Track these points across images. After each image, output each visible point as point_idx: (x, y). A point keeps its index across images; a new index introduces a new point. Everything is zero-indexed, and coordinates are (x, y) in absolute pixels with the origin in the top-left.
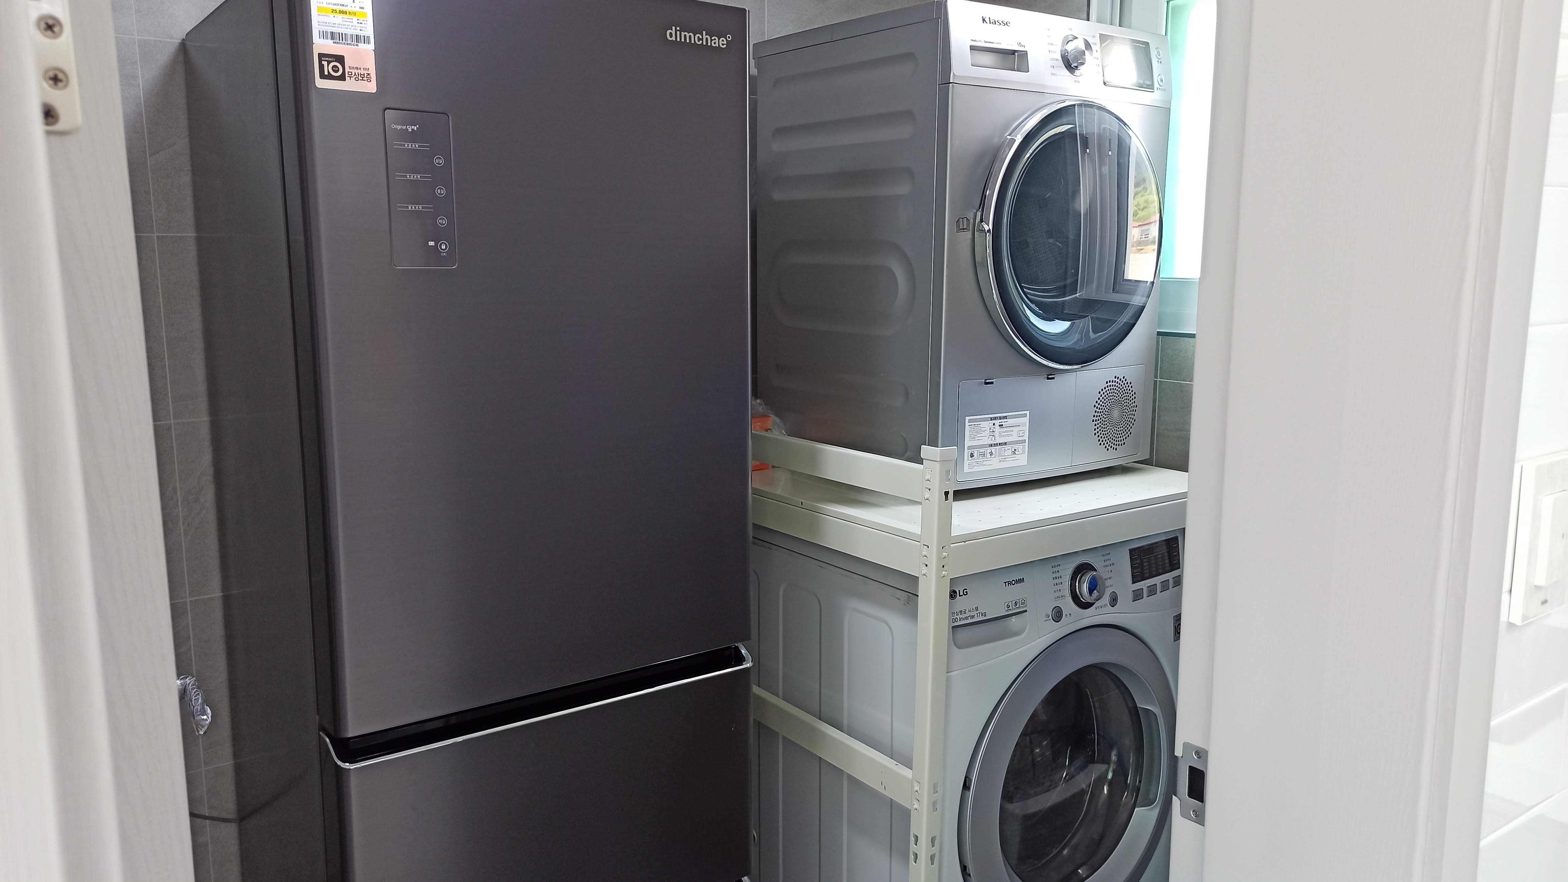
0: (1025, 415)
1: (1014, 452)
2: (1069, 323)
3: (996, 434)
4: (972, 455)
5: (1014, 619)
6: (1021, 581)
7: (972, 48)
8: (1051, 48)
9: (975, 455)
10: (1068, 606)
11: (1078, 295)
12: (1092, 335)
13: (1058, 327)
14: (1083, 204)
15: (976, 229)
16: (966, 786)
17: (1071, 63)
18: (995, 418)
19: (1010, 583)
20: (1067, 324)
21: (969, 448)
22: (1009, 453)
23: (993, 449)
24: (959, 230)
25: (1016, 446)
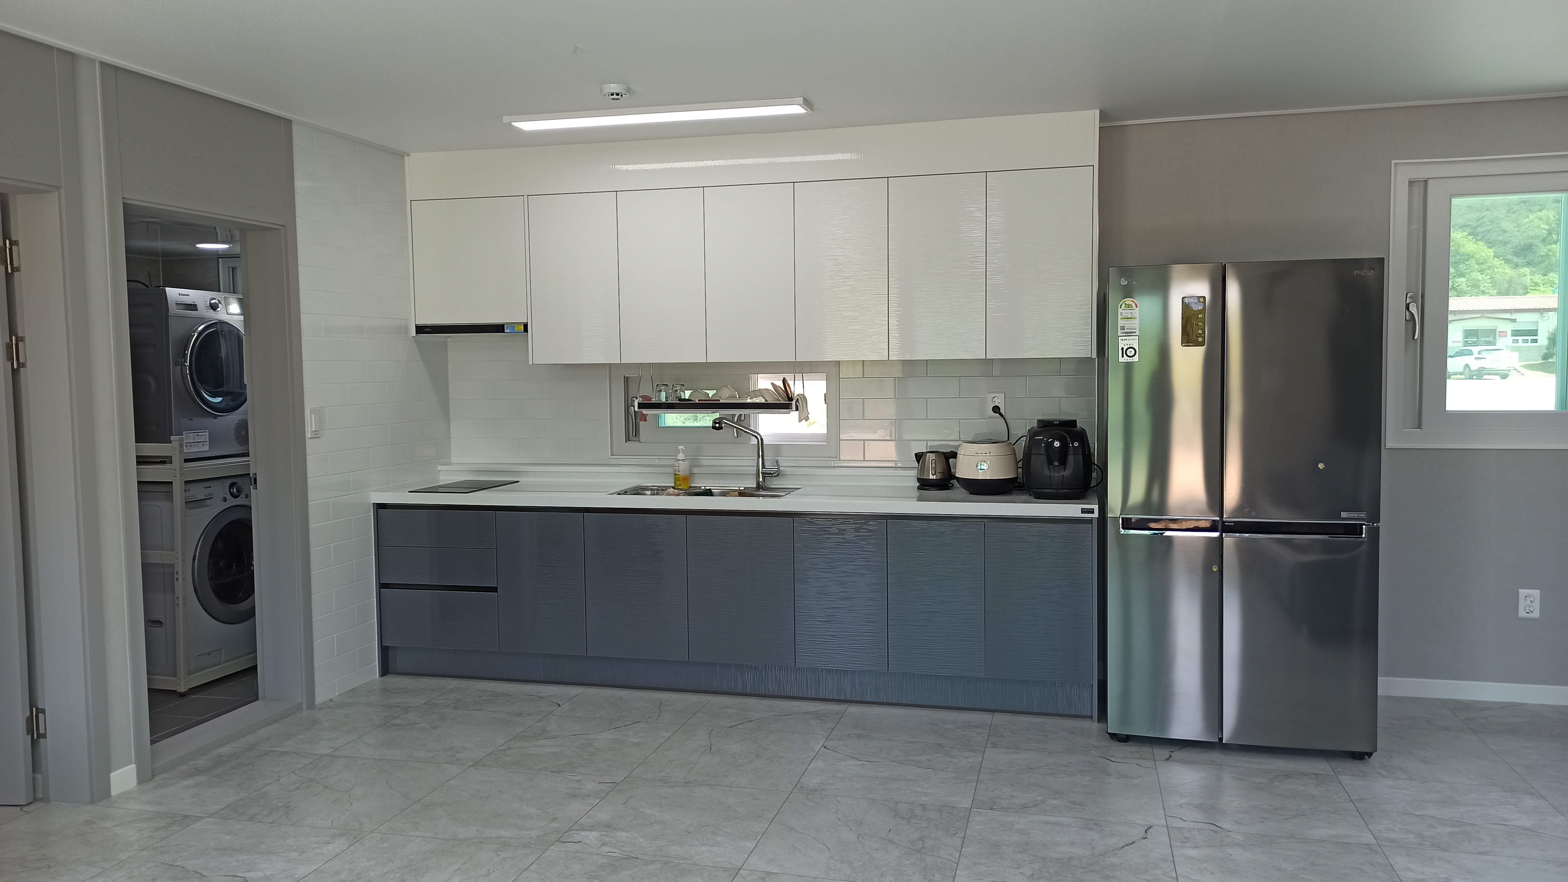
0: (206, 432)
1: (203, 445)
2: (222, 398)
3: (196, 438)
4: (187, 446)
5: (208, 501)
6: (210, 487)
7: (176, 304)
8: (206, 303)
9: (188, 446)
10: (229, 497)
11: (224, 388)
12: (231, 403)
13: (219, 399)
14: (223, 354)
15: (183, 365)
16: (194, 560)
17: (214, 307)
18: (195, 433)
19: (206, 488)
20: (221, 399)
21: (186, 443)
22: (201, 445)
23: (195, 444)
24: (176, 365)
25: (204, 443)
